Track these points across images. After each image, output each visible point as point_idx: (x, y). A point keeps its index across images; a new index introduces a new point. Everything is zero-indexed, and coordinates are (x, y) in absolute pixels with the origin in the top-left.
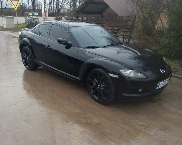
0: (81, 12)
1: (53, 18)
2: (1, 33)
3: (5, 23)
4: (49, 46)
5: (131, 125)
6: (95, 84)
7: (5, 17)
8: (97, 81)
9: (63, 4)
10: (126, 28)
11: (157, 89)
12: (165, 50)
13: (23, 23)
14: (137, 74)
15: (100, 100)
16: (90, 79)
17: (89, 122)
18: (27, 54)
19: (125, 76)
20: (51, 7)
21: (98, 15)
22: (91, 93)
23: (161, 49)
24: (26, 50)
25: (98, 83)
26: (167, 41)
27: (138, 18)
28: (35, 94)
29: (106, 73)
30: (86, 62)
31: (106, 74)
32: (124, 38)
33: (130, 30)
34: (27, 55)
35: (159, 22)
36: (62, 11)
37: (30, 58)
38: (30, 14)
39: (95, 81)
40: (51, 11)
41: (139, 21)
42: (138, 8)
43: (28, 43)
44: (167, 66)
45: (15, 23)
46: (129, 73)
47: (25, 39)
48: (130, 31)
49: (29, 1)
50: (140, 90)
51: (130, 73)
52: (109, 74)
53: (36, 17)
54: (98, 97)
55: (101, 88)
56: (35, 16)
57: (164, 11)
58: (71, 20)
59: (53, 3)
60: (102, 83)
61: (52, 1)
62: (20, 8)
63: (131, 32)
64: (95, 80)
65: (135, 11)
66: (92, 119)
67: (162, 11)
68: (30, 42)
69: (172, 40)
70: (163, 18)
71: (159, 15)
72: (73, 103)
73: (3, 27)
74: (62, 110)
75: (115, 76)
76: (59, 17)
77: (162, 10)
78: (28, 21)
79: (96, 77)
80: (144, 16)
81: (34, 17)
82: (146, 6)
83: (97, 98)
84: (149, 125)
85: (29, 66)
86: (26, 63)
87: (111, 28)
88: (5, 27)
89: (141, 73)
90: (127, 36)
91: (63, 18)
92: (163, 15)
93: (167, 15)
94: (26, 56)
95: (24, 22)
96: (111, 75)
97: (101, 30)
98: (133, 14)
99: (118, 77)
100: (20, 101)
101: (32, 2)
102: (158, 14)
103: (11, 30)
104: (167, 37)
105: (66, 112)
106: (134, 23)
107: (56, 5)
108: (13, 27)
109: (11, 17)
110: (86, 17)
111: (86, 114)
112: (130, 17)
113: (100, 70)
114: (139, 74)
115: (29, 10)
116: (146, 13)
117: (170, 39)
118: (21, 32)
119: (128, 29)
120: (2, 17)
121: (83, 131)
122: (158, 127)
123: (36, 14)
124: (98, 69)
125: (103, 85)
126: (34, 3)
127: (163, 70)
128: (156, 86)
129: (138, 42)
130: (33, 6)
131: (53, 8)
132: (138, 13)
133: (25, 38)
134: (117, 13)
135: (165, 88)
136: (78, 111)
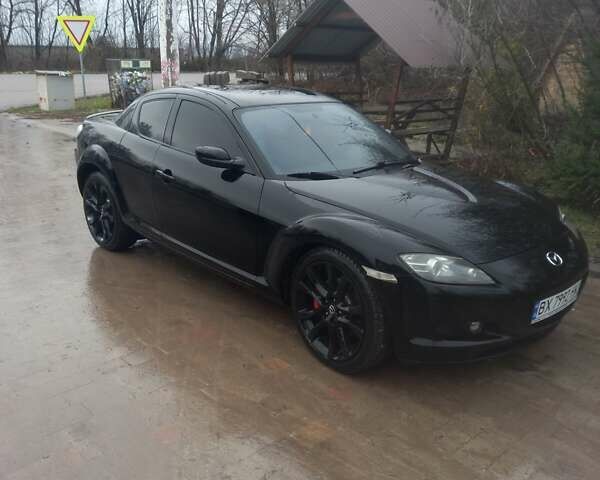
0: (286, 56)
1: (200, 77)
2: (29, 126)
3: (45, 95)
4: (168, 172)
5: (441, 450)
6: (318, 302)
7: (44, 74)
8: (324, 293)
9: (234, 29)
10: (437, 109)
11: (533, 322)
12: (570, 183)
13: (104, 92)
14: (463, 269)
15: (336, 358)
16: (301, 283)
17: (291, 436)
18: (102, 198)
19: (420, 277)
20: (197, 40)
21: (344, 66)
22: (307, 332)
23: (556, 178)
24: (99, 185)
25: (330, 298)
26: (578, 150)
27: (479, 74)
28: (117, 334)
29: (355, 266)
30: (290, 226)
31: (353, 267)
32: (429, 141)
33: (451, 113)
34: (102, 201)
35: (552, 86)
36: (230, 54)
37: (108, 210)
38: (126, 64)
39: (317, 293)
40: (196, 54)
41: (481, 83)
42: (477, 40)
43: (103, 163)
44: (571, 241)
45: (78, 93)
46: (436, 267)
47: (96, 148)
48: (450, 117)
49: (125, 23)
50: (475, 326)
51: (438, 266)
52: (365, 268)
53: (144, 74)
54: (327, 346)
55: (339, 315)
56: (141, 70)
57: (568, 47)
58: (258, 82)
59: (202, 29)
60: (343, 300)
61: (200, 22)
62: (97, 45)
63: (454, 120)
64: (319, 287)
65: (467, 51)
66: (305, 425)
67: (561, 50)
68: (111, 158)
69: (593, 147)
70: (565, 73)
71: (552, 64)
72: (244, 366)
73: (37, 106)
74: (203, 391)
75: (384, 277)
76: (219, 73)
77: (563, 45)
78: (118, 86)
79: (323, 280)
80: (496, 67)
81: (139, 74)
82: (504, 33)
83: (325, 350)
84: (505, 452)
85: (107, 237)
86: (97, 229)
87: (385, 108)
88: (45, 106)
89: (476, 266)
90: (442, 133)
91: (233, 77)
92: (566, 63)
93: (578, 61)
94: (99, 206)
95: (106, 89)
96: (372, 273)
97: (350, 118)
98: (459, 62)
99: (395, 279)
100: (65, 357)
101: (136, 26)
102: (549, 61)
103: (62, 118)
104: (576, 139)
105: (215, 398)
106: (463, 91)
107: (213, 35)
108: (71, 105)
109: (63, 73)
110: (307, 72)
111: (285, 408)
112: (451, 70)
113: (335, 254)
114: (471, 270)
115: (126, 53)
116: (506, 58)
117: (588, 145)
118: (84, 125)
119: (444, 111)
120: (35, 75)
121: (270, 470)
122: (536, 462)
123: (145, 64)
124: (327, 252)
125: (345, 305)
126: (142, 28)
127: (556, 256)
128: (531, 310)
129: (479, 153)
130: (140, 36)
131: (201, 42)
132: (478, 58)
133: (97, 146)
134: (406, 59)
135: (566, 317)
136: (259, 396)
